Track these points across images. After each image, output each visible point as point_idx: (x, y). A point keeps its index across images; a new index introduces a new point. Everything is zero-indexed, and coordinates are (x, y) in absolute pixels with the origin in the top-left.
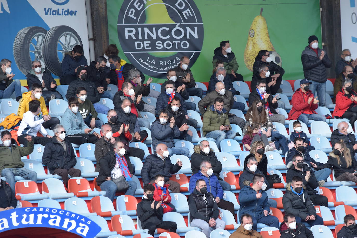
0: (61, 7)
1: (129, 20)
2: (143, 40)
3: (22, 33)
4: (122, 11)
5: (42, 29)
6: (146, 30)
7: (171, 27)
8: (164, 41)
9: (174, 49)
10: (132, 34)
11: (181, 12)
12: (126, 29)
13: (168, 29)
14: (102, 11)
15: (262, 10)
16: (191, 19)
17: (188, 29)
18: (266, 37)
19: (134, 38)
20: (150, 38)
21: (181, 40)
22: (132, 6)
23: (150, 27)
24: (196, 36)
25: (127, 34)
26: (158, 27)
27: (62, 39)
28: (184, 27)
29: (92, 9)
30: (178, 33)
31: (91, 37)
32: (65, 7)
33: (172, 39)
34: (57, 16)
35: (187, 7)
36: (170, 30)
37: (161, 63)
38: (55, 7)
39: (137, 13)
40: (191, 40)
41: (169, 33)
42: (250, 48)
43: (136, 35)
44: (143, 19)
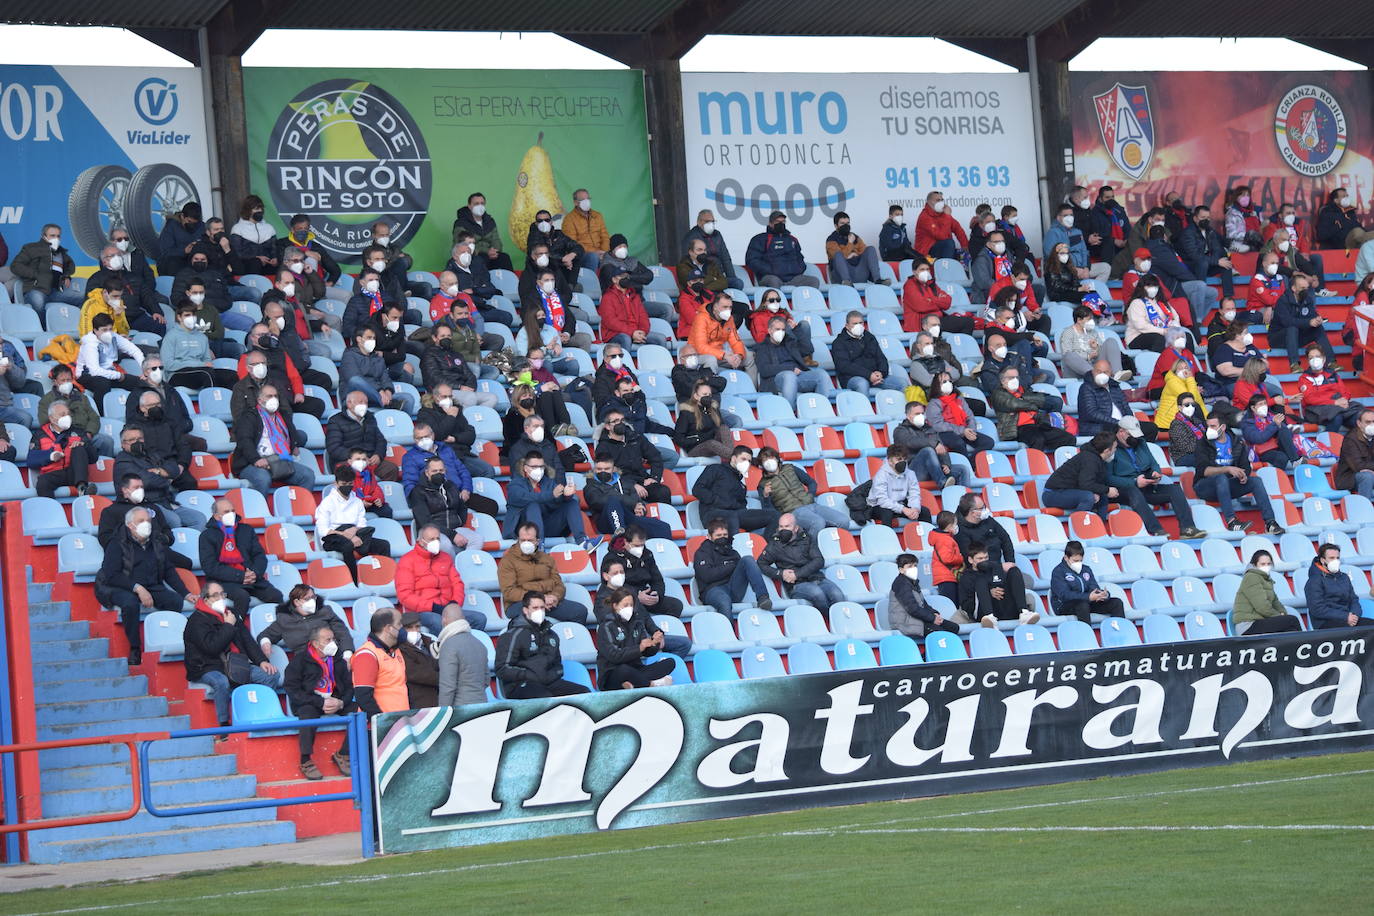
0: (158, 129)
1: (288, 152)
2: (316, 191)
3: (85, 178)
4: (276, 136)
5: (122, 170)
6: (322, 171)
7: (370, 166)
8: (355, 192)
9: (374, 207)
10: (294, 180)
11: (388, 137)
12: (284, 170)
13: (363, 170)
14: (237, 135)
15: (541, 135)
16: (407, 151)
17: (402, 170)
18: (550, 188)
19: (299, 187)
20: (329, 186)
21: (389, 191)
22: (295, 127)
23: (330, 167)
24: (417, 184)
25: (285, 179)
26: (344, 166)
27: (161, 189)
28: (394, 167)
29: (217, 132)
30: (383, 177)
31: (217, 184)
32: (167, 129)
33: (371, 189)
34: (151, 145)
35: (400, 128)
36: (368, 173)
37: (351, 235)
38: (147, 129)
39: (304, 139)
40: (408, 192)
41: (366, 176)
42: (520, 207)
43: (303, 181)
44: (316, 151)
